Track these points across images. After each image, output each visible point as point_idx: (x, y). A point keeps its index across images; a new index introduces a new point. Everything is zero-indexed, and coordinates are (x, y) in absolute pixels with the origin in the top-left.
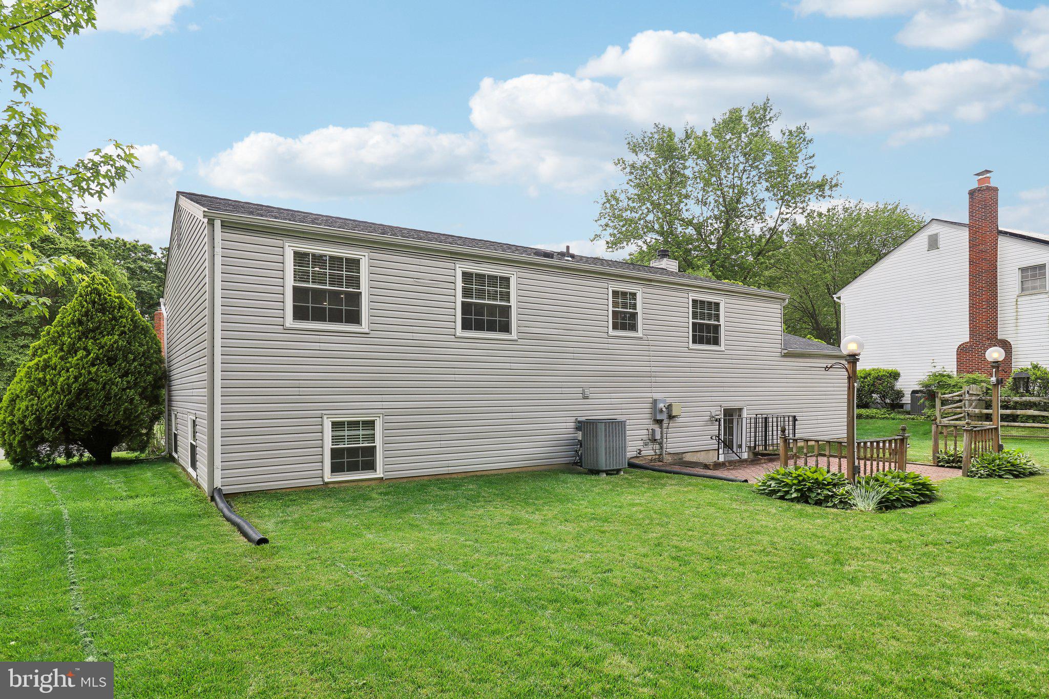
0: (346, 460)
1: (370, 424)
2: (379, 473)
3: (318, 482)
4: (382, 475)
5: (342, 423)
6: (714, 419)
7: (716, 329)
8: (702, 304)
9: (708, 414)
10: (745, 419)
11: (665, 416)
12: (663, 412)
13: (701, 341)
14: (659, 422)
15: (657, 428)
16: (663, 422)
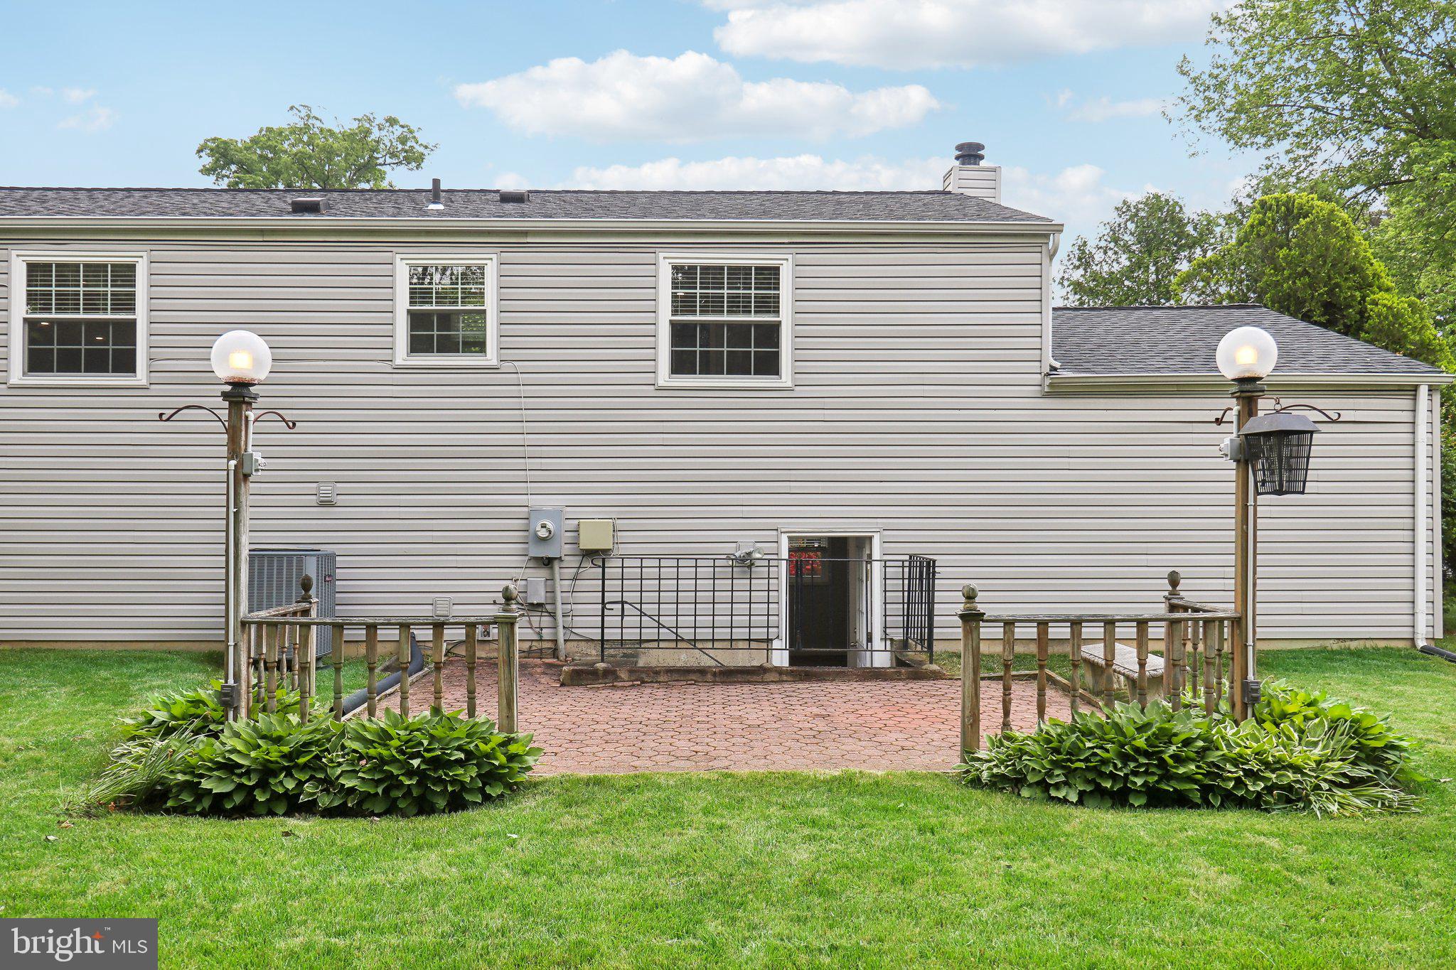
6: (746, 562)
7: (770, 334)
8: (712, 274)
9: (729, 549)
10: (877, 567)
11: (561, 549)
12: (544, 540)
13: (710, 366)
14: (548, 562)
15: (538, 577)
16: (556, 565)
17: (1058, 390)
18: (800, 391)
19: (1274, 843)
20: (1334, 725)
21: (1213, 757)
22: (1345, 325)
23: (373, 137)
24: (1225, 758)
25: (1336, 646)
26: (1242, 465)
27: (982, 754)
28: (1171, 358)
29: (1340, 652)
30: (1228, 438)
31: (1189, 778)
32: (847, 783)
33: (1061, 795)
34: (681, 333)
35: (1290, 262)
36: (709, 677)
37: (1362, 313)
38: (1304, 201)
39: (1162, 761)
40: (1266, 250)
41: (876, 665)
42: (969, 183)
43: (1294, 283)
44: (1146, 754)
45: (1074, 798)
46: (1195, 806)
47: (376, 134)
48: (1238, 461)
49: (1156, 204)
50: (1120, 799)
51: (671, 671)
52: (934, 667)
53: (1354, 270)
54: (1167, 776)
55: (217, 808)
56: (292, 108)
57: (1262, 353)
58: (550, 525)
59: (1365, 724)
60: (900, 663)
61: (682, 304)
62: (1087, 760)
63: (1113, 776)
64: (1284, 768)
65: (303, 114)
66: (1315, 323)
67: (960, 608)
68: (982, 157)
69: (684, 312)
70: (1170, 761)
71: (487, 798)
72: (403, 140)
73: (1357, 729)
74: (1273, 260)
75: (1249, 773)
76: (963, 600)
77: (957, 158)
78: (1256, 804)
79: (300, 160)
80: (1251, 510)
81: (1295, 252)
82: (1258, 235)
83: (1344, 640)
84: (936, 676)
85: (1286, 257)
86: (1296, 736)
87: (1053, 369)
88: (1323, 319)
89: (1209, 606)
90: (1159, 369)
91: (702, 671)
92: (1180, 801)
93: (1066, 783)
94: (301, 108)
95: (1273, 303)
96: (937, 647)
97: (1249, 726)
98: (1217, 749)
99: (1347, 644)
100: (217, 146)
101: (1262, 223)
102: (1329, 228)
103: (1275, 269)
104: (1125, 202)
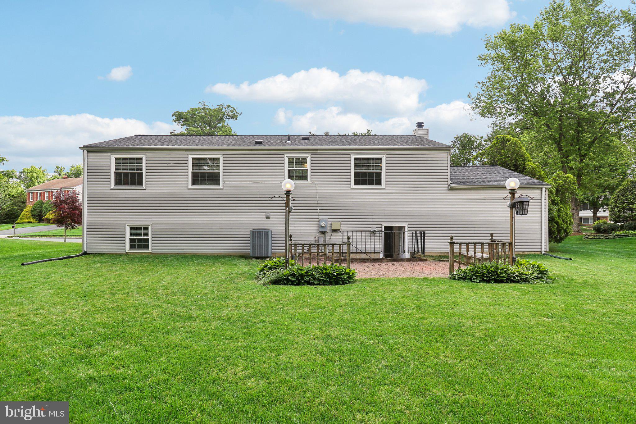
0: (136, 243)
1: (146, 229)
2: (150, 250)
3: (123, 252)
4: (151, 251)
5: (134, 228)
6: (374, 233)
7: (379, 175)
8: (365, 160)
9: (369, 229)
10: (406, 233)
11: (327, 229)
12: (323, 227)
13: (364, 183)
14: (324, 233)
15: (322, 236)
16: (326, 233)
17: (452, 189)
18: (387, 189)
19: (525, 288)
20: (534, 266)
21: (508, 272)
22: (519, 170)
23: (223, 111)
24: (511, 273)
25: (522, 254)
26: (512, 209)
27: (455, 273)
28: (479, 180)
29: (523, 255)
30: (508, 202)
31: (503, 277)
32: (425, 279)
33: (475, 281)
34: (357, 175)
35: (504, 153)
36: (370, 261)
37: (524, 167)
38: (508, 137)
39: (497, 273)
40: (498, 150)
41: (406, 258)
42: (420, 133)
43: (506, 159)
44: (493, 272)
45: (478, 281)
46: (505, 283)
47: (224, 110)
48: (511, 208)
49: (465, 136)
50: (488, 281)
51: (360, 259)
52: (425, 258)
53: (522, 156)
54: (498, 276)
55: (293, 283)
56: (200, 102)
57: (516, 183)
58: (325, 223)
59: (540, 266)
60: (413, 257)
61: (357, 167)
62: (480, 273)
63: (487, 277)
64: (524, 275)
65: (203, 104)
66: (511, 170)
67: (449, 241)
68: (423, 126)
69: (357, 169)
70: (499, 273)
71: (350, 282)
72: (232, 112)
73: (538, 266)
74: (500, 153)
75: (517, 276)
76: (450, 239)
77: (417, 126)
78: (518, 282)
79: (202, 118)
80: (514, 218)
81: (506, 151)
82: (496, 146)
83: (524, 252)
84: (426, 260)
85: (503, 152)
86: (525, 268)
87: (451, 184)
88: (513, 169)
89: (499, 240)
90: (477, 184)
91: (368, 259)
92: (502, 282)
93: (476, 279)
94: (202, 103)
95: (500, 164)
96: (426, 254)
97: (514, 266)
98: (508, 271)
99: (525, 253)
100: (178, 114)
101: (497, 143)
102: (515, 144)
103: (500, 155)
104: (457, 136)
